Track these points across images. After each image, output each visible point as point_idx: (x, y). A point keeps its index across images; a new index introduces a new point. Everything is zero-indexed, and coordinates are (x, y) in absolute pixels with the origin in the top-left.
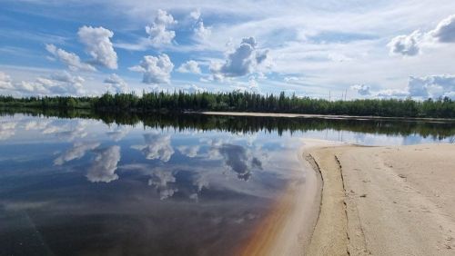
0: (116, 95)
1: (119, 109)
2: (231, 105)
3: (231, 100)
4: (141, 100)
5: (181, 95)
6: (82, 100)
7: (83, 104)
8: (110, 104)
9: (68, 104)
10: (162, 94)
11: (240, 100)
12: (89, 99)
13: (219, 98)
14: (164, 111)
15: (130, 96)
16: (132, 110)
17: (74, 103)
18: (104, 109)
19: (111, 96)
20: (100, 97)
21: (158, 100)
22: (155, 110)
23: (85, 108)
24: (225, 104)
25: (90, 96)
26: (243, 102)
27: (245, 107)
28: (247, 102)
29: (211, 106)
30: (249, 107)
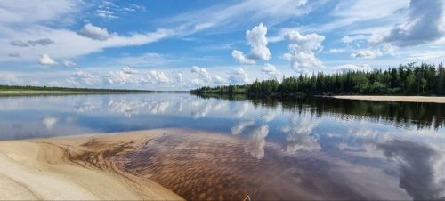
0: (263, 82)
1: (263, 94)
2: (393, 86)
3: (393, 80)
4: (281, 85)
5: (321, 77)
6: (242, 87)
8: (258, 90)
9: (233, 90)
10: (300, 78)
13: (372, 78)
15: (273, 81)
16: (273, 94)
17: (236, 89)
18: (252, 94)
19: (259, 83)
21: (296, 84)
22: (292, 94)
23: (242, 94)
24: (381, 85)
26: (417, 81)
27: (421, 88)
28: (424, 80)
29: (358, 89)
30: (430, 88)
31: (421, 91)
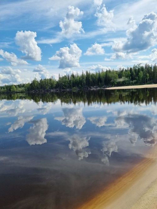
0: (41, 81)
1: (43, 91)
2: (132, 79)
3: (132, 75)
4: (58, 82)
7: (20, 89)
8: (37, 88)
9: (12, 90)
10: (73, 76)
11: (141, 74)
12: (24, 86)
13: (120, 74)
14: (75, 89)
15: (50, 80)
16: (52, 91)
17: (15, 89)
19: (38, 82)
20: (30, 83)
21: (70, 81)
22: (68, 90)
23: (22, 92)
24: (126, 79)
25: (24, 83)
26: (144, 75)
27: (147, 80)
28: (148, 75)
29: (113, 82)
30: (151, 79)
31: (147, 82)
